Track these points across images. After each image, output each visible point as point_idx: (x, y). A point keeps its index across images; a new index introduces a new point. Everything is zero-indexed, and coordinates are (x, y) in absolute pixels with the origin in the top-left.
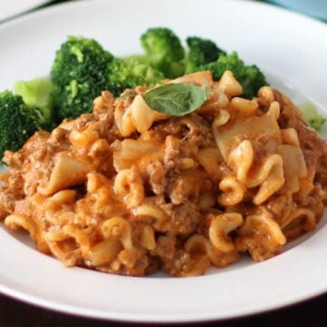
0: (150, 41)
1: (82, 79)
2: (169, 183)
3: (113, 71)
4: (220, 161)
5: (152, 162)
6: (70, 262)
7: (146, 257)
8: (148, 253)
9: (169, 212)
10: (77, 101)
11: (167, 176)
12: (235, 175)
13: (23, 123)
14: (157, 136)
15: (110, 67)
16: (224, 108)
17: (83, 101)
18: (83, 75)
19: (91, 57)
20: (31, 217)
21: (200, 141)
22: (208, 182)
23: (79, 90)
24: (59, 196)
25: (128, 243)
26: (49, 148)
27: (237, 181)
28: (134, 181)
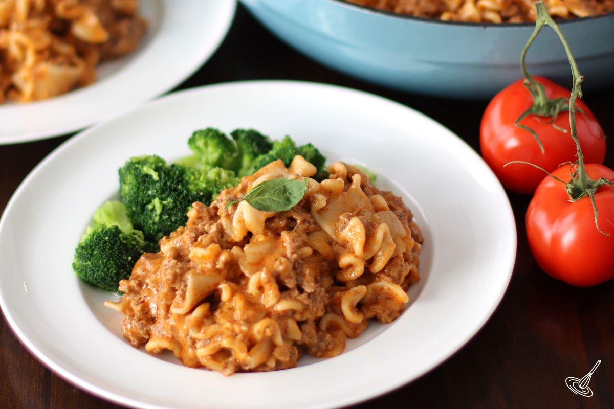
0: (200, 143)
1: (164, 196)
2: (297, 274)
3: (191, 181)
4: (331, 242)
5: (276, 260)
6: (229, 370)
7: (295, 348)
8: (295, 343)
9: (306, 302)
10: (165, 217)
11: (294, 269)
12: (352, 252)
13: (127, 250)
14: (269, 233)
15: (187, 178)
16: (317, 192)
17: (170, 216)
18: (163, 192)
19: (165, 173)
20: (173, 338)
21: (307, 228)
22: (325, 264)
23: (164, 207)
24: (198, 312)
25: (279, 340)
26: (177, 271)
27: (356, 256)
28: (269, 282)
